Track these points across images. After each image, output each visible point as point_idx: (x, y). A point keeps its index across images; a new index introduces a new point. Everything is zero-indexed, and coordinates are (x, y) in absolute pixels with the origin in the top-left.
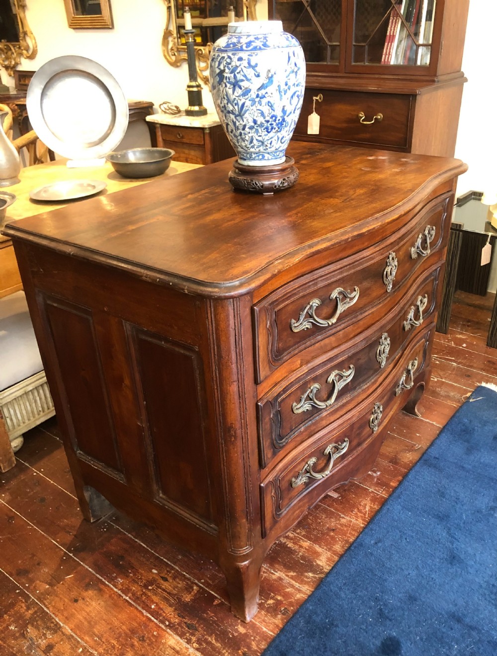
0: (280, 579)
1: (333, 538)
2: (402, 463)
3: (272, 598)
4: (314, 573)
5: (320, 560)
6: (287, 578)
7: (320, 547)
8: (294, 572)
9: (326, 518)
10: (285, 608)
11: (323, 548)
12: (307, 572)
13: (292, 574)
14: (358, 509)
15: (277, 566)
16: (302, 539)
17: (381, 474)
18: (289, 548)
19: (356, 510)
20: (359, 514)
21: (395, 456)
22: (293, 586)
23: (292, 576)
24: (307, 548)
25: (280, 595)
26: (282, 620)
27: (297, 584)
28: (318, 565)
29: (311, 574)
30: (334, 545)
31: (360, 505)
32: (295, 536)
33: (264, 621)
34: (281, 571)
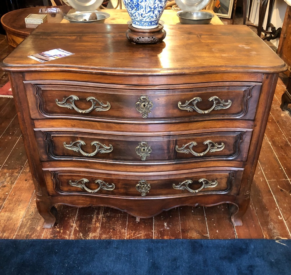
0: (72, 226)
1: (109, 232)
2: (186, 234)
3: (60, 229)
4: (83, 236)
5: (92, 234)
6: (74, 228)
7: (100, 230)
8: (79, 229)
9: (120, 224)
10: (57, 236)
11: (100, 231)
12: (82, 233)
13: (77, 229)
14: (135, 232)
15: (78, 222)
16: (100, 222)
17: (169, 230)
18: (92, 221)
19: (134, 232)
20: (132, 234)
21: (189, 229)
22: (71, 232)
23: (76, 229)
24: (96, 226)
25: (63, 231)
26: (51, 237)
27: (73, 233)
28: (89, 234)
29: (81, 235)
30: (105, 234)
31: (139, 232)
32: (100, 219)
33: (47, 232)
34: (76, 225)
